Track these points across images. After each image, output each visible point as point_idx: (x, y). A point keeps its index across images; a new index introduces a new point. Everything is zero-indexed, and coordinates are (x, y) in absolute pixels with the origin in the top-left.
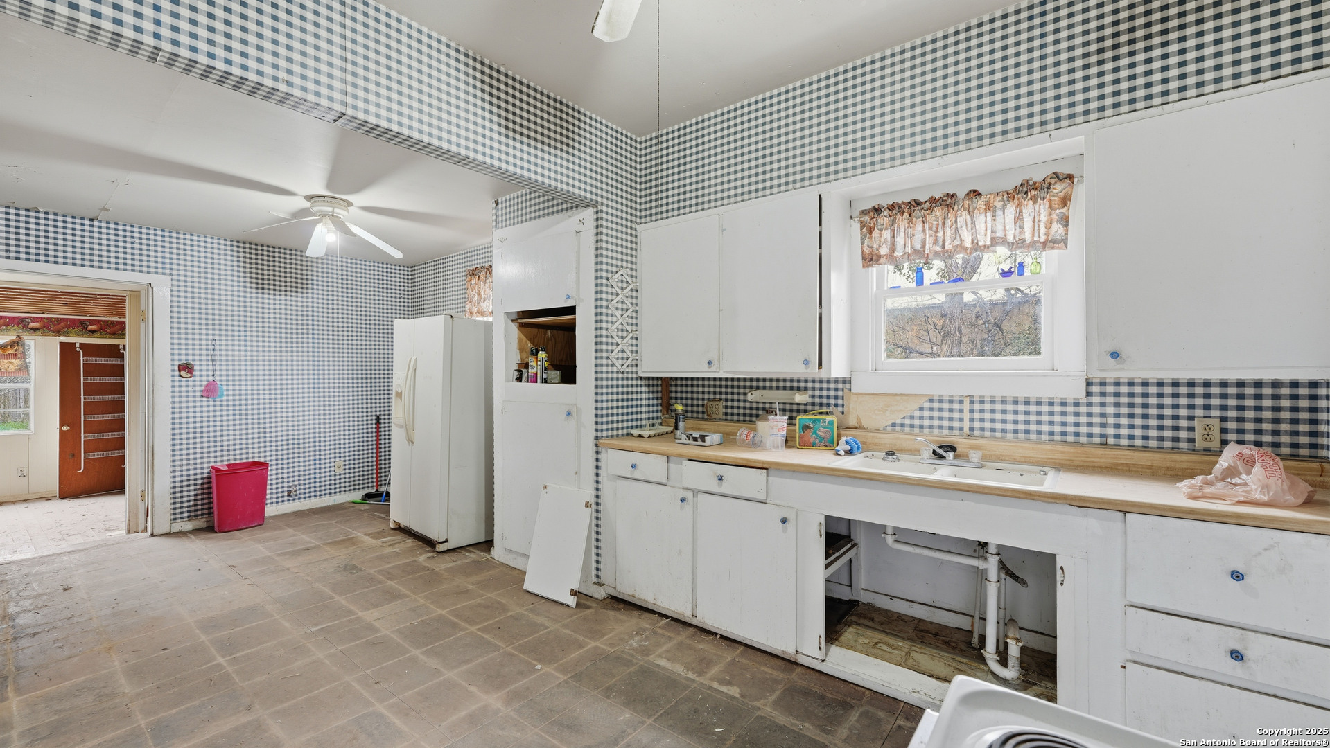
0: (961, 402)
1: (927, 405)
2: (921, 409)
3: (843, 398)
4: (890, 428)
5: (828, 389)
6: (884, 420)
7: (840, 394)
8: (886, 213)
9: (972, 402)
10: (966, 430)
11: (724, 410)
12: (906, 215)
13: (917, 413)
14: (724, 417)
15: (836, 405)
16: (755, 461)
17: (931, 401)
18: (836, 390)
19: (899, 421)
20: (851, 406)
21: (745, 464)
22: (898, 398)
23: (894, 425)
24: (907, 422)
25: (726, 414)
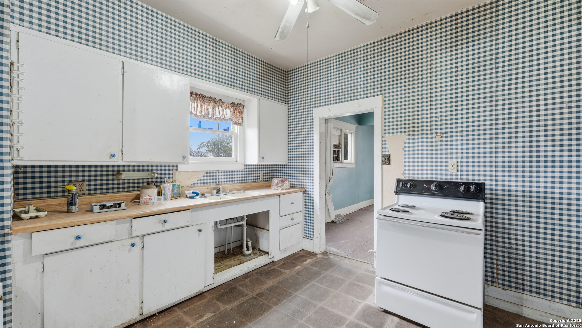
0: (216, 173)
1: (206, 175)
2: (204, 176)
3: (172, 174)
4: (193, 185)
5: (165, 170)
6: (190, 182)
7: (171, 172)
8: (194, 96)
9: (219, 172)
10: (217, 183)
11: (87, 188)
12: (201, 99)
13: (202, 178)
14: (87, 192)
15: (169, 178)
16: (185, 207)
17: (207, 173)
18: (169, 170)
19: (196, 182)
20: (176, 177)
21: (179, 210)
22: (196, 172)
23: (194, 184)
24: (199, 182)
25: (90, 190)
